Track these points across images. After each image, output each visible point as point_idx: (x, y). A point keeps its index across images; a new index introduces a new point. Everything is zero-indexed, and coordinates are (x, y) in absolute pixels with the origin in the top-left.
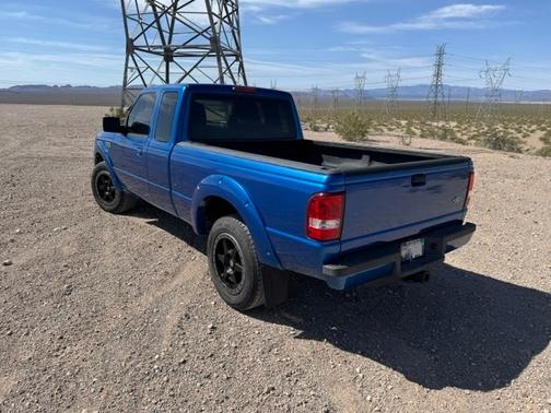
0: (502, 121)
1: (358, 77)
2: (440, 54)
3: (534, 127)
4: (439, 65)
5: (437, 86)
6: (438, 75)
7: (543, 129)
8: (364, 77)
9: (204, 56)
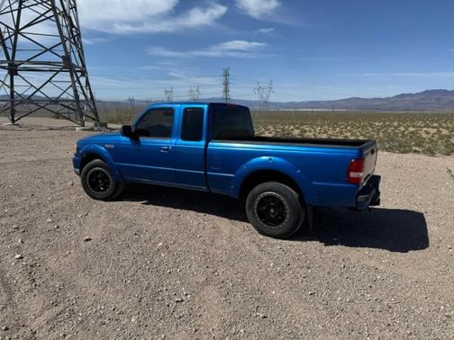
0: (271, 124)
1: (166, 92)
2: (226, 75)
3: (292, 127)
4: (226, 84)
5: (227, 99)
6: (226, 91)
7: (298, 128)
8: (171, 92)
9: (58, 72)
